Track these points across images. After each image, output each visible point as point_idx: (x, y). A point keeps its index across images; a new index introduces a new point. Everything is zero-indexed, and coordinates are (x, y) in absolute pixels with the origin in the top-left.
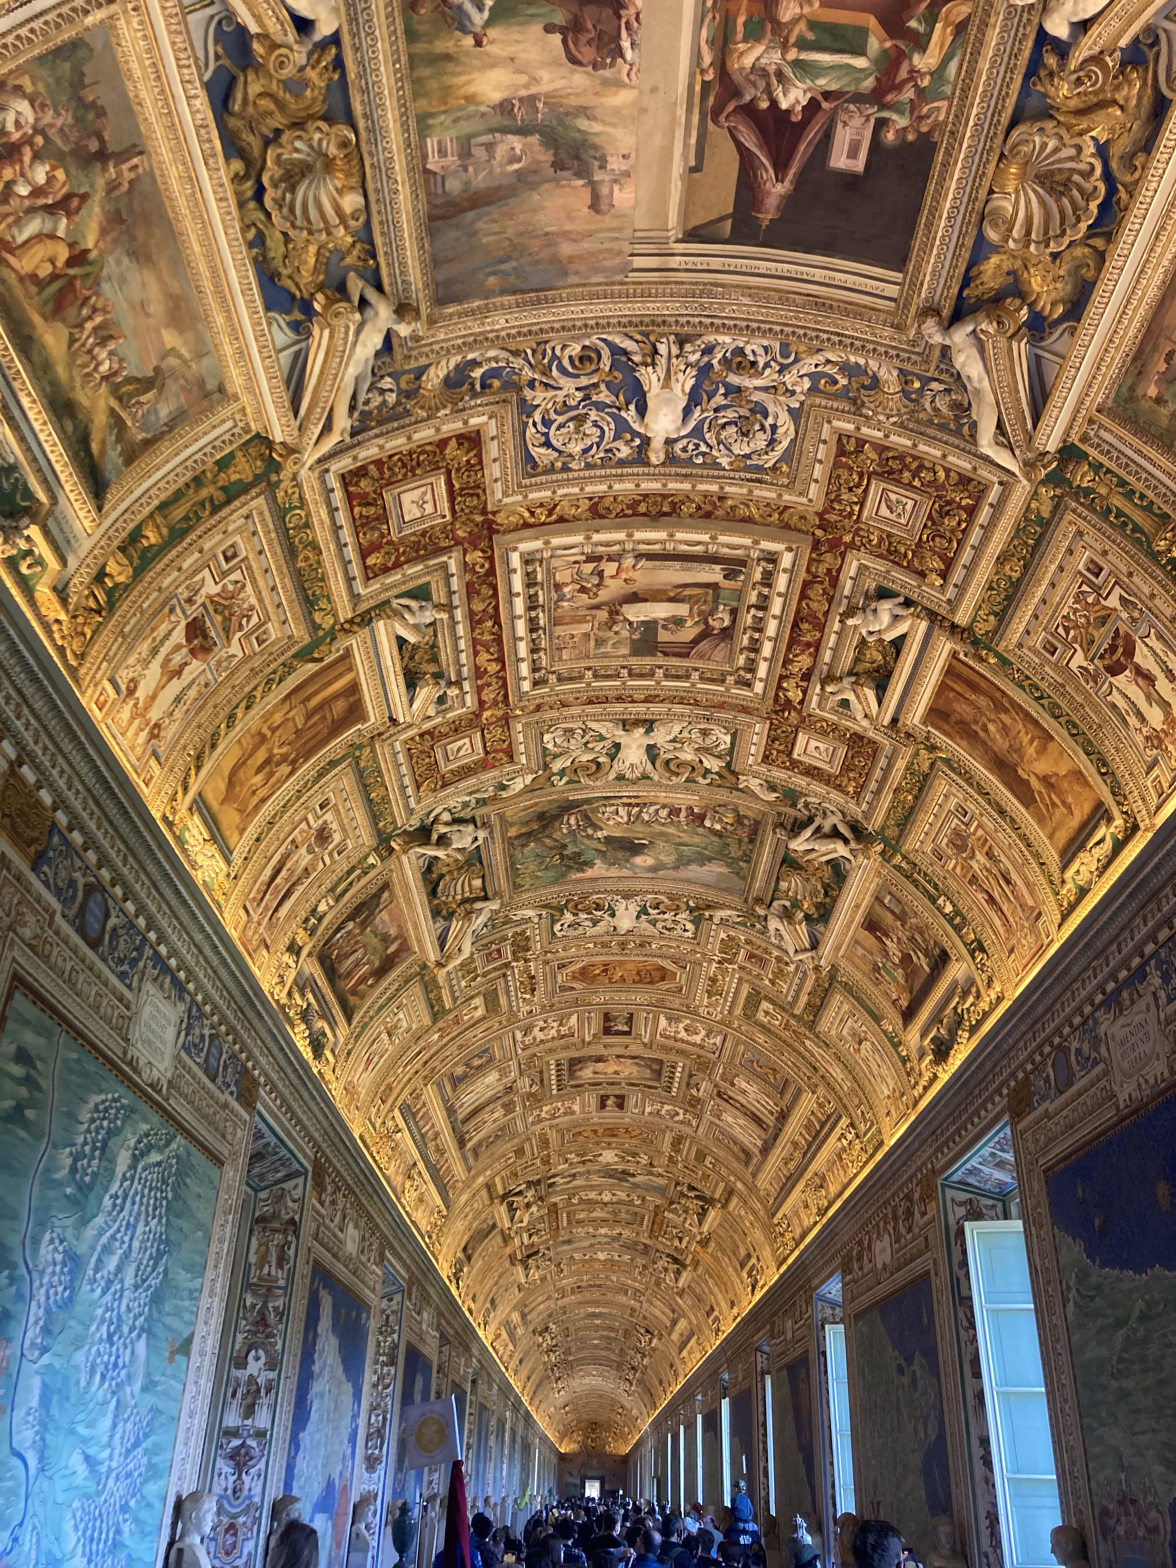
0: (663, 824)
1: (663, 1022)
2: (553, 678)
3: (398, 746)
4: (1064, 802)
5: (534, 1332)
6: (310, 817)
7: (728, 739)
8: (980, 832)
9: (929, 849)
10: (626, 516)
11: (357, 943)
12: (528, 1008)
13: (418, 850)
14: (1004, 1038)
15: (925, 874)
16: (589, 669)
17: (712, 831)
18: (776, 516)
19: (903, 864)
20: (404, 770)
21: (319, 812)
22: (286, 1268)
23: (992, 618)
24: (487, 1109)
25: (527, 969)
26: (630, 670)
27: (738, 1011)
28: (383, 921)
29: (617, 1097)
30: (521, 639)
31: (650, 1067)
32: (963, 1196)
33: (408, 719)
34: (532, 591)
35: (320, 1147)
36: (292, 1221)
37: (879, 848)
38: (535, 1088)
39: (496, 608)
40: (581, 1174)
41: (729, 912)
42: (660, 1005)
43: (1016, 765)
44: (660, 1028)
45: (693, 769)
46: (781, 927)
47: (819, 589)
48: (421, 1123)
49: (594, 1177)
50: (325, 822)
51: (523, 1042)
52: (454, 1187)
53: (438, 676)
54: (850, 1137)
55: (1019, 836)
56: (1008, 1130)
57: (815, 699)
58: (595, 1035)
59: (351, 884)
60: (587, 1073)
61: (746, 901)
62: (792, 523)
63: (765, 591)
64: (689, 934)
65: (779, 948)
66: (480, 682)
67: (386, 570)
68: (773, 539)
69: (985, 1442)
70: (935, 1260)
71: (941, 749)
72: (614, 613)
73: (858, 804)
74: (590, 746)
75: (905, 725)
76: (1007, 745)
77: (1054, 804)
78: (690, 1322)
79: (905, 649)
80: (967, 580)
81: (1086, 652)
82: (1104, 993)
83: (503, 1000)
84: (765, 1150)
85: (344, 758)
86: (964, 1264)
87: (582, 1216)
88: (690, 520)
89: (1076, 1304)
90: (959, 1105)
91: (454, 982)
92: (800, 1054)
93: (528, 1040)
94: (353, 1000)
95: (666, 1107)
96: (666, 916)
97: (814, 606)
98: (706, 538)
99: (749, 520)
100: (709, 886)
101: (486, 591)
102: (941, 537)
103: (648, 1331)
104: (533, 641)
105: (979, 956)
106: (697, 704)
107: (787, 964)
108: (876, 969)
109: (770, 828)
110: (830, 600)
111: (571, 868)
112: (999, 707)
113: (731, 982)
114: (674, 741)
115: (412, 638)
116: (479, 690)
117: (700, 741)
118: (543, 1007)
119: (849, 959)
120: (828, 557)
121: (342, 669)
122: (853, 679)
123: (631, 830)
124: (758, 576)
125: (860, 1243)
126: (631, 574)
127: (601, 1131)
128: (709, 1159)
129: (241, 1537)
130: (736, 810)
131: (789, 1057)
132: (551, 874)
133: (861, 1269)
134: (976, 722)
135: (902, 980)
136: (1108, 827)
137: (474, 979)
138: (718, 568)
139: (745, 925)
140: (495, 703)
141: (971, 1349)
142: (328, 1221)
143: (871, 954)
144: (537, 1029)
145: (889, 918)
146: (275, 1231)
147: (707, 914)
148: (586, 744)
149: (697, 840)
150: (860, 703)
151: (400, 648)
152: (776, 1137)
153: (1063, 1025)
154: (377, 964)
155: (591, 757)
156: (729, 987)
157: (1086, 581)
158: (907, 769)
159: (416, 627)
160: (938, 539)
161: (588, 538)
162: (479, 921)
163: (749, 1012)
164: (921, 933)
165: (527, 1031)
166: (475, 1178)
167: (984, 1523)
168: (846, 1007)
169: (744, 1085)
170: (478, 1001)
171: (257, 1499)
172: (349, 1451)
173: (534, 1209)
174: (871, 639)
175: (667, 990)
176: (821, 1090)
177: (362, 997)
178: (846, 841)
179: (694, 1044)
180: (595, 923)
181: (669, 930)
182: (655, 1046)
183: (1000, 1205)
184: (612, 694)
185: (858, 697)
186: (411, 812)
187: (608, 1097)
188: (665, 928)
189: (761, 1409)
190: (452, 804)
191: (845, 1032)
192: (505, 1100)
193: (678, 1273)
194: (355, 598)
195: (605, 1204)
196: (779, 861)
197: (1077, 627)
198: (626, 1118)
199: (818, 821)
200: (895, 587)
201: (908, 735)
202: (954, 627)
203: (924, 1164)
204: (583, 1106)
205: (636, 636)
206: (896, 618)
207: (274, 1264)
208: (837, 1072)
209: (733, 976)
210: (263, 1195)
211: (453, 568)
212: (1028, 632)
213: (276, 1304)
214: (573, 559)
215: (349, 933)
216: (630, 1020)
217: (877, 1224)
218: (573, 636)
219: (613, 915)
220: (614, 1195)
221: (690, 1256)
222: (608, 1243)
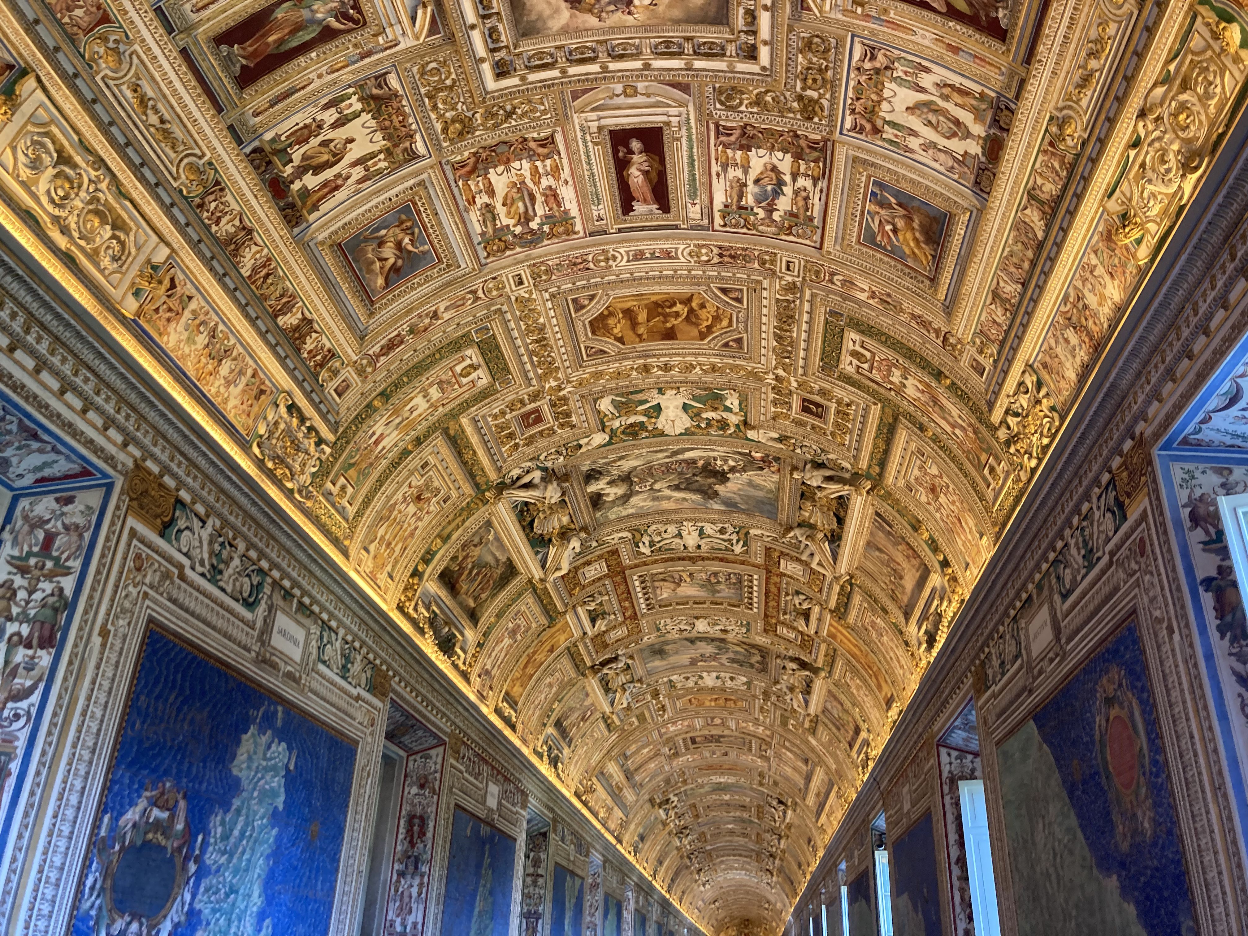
5: (651, 801)
52: (327, 367)
103: (780, 802)
166: (396, 385)
193: (808, 689)
195: (693, 560)
220: (701, 534)
221: (823, 647)
222: (714, 657)
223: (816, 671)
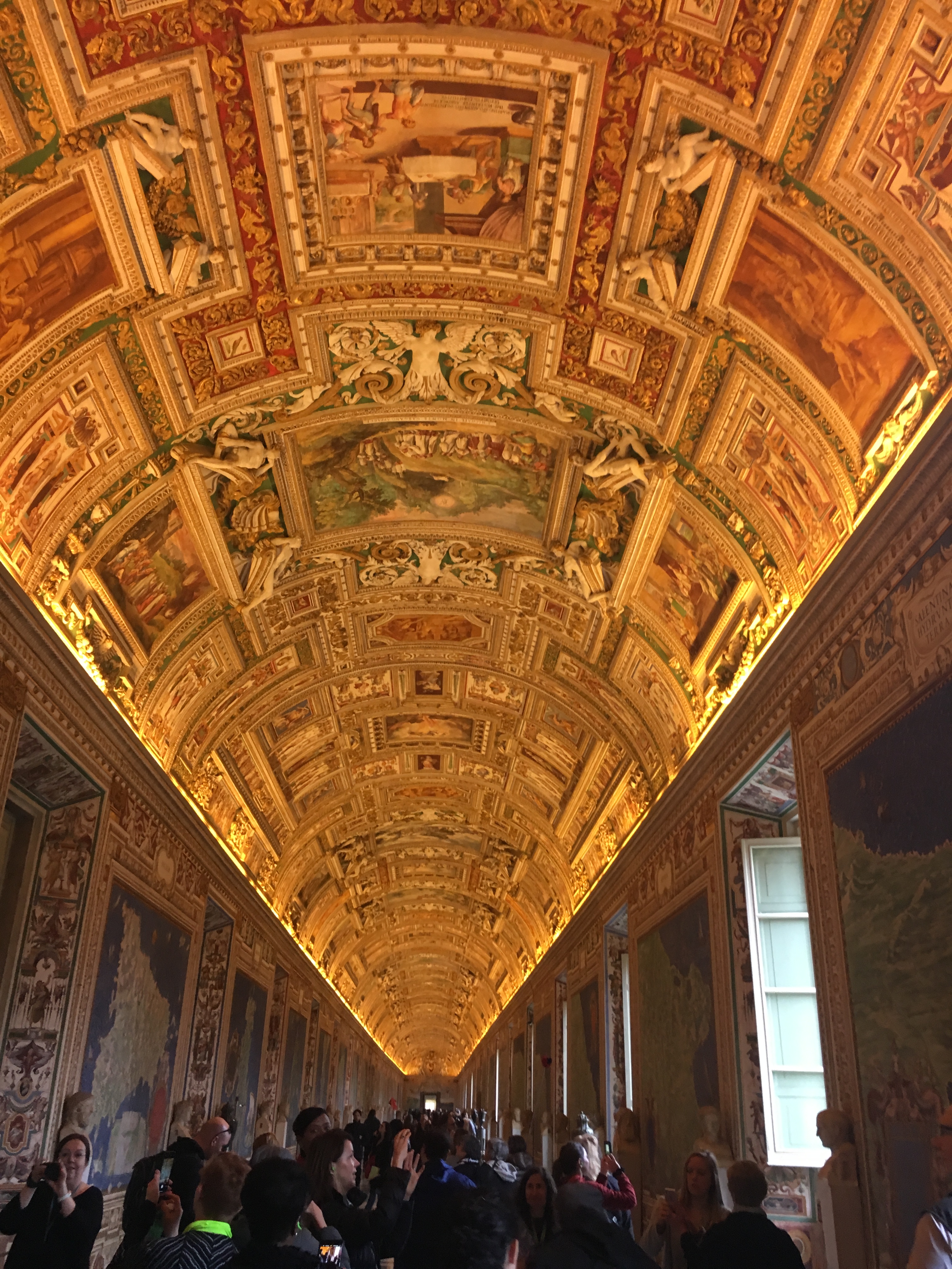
0: (462, 458)
1: (471, 681)
2: (331, 257)
3: (163, 329)
4: (870, 371)
5: (374, 973)
6: (64, 398)
7: (522, 345)
8: (777, 430)
9: (722, 461)
10: (397, 20)
11: (146, 566)
12: (342, 663)
13: (200, 462)
14: (790, 647)
15: (718, 491)
16: (370, 246)
17: (509, 464)
18: (568, 21)
19: (696, 484)
20: (174, 361)
21: (77, 397)
22: (79, 883)
23: (806, 143)
24: (311, 764)
25: (336, 621)
26: (416, 252)
27: (539, 666)
28: (174, 547)
29: (432, 757)
30: (289, 195)
31: (460, 727)
32: (742, 818)
33: (168, 292)
34: (296, 125)
35: (118, 771)
36: (87, 839)
37: (673, 466)
38: (355, 746)
39: (257, 147)
40: (406, 832)
41: (528, 559)
42: (467, 663)
43: (820, 338)
44: (469, 686)
45: (489, 386)
46: (577, 569)
47: (615, 127)
48: (243, 770)
49: (418, 835)
50: (85, 410)
51: (339, 698)
52: (284, 836)
53: (199, 238)
54: (638, 779)
55: (818, 425)
56: (789, 743)
57: (612, 286)
58: (408, 695)
59: (129, 493)
60: (404, 733)
61: (544, 545)
62: (586, 32)
63: (558, 134)
64: (492, 585)
65: (576, 594)
66: (249, 255)
67: (112, 67)
68: (564, 55)
69: (753, 1039)
70: (712, 878)
71: (740, 333)
72: (393, 169)
73: (654, 418)
74: (380, 353)
75: (705, 308)
76: (813, 312)
77: (859, 376)
78: (504, 962)
79: (708, 203)
80: (780, 92)
81: (911, 164)
82: (902, 572)
83: (315, 653)
84: (564, 802)
85: (95, 329)
86: (740, 879)
87: (409, 871)
88: (470, 29)
89: (853, 896)
90: (742, 725)
91: (263, 628)
92: (594, 704)
93: (345, 696)
94: (150, 630)
95: (478, 767)
96: (469, 565)
97: (611, 154)
98: (488, 54)
99: (536, 29)
100: (508, 530)
101: (242, 122)
102: (754, 33)
103: (470, 973)
104: (305, 201)
105: (768, 571)
106: (489, 301)
107: (583, 611)
108: (667, 606)
109: (566, 455)
110: (628, 147)
111: (371, 508)
112: (807, 266)
113: (532, 635)
114: (467, 350)
115: (157, 173)
116: (250, 265)
117: (494, 349)
118: (356, 662)
119: (642, 598)
120: (626, 81)
121: (75, 206)
122: (651, 253)
123: (429, 465)
124: (549, 116)
125: (644, 875)
126: (409, 111)
127: (420, 791)
128: (516, 814)
129: (27, 1130)
130: (533, 439)
131: (586, 709)
132: (352, 514)
133: (644, 897)
134: (780, 291)
135: (690, 614)
136: (920, 383)
137: (284, 626)
138: (505, 104)
139: (542, 571)
140: (270, 287)
141: (743, 955)
142: (132, 844)
143: (662, 589)
144: (352, 686)
145: (680, 548)
146: (67, 847)
147: (508, 561)
148: (375, 351)
149: (496, 476)
150: (658, 282)
151: (146, 190)
152: (573, 788)
153: (853, 619)
154: (173, 595)
155: (380, 367)
156: (530, 641)
157: (920, 65)
158: (704, 367)
159: (159, 157)
160: (750, 38)
161: (355, 49)
162: (280, 559)
163: (549, 666)
164: (711, 560)
165: (343, 687)
166: (305, 830)
167: (748, 1112)
168: (637, 651)
169: (545, 741)
170: (290, 651)
171: (45, 1095)
172: (167, 1058)
173: (364, 862)
174: (671, 190)
175: (474, 647)
176: (614, 739)
177: (161, 629)
178: (641, 461)
179: (500, 703)
180: (401, 572)
181: (472, 580)
182: (464, 706)
183: (776, 824)
184: (398, 283)
185: (655, 274)
186: (188, 417)
187: (425, 757)
188: (468, 578)
189: (558, 1029)
190: (235, 414)
191: (636, 677)
192: (328, 756)
193: (493, 921)
194: (79, 101)
195: (429, 860)
196: (576, 494)
197: (904, 132)
198: (441, 779)
199: (613, 443)
200: (699, 116)
201: (707, 320)
202: (763, 164)
203: (705, 790)
204: (402, 766)
205: (420, 205)
206: (700, 157)
207: (66, 878)
208: (627, 718)
209: (534, 628)
210: (56, 813)
211: (198, 82)
212: (845, 154)
213: (68, 916)
214: (341, 84)
215: (135, 552)
216: (440, 679)
217: (661, 854)
218: (350, 202)
219: (417, 564)
220: (436, 851)
221: (503, 905)
222: (434, 896)
223: (498, 914)
